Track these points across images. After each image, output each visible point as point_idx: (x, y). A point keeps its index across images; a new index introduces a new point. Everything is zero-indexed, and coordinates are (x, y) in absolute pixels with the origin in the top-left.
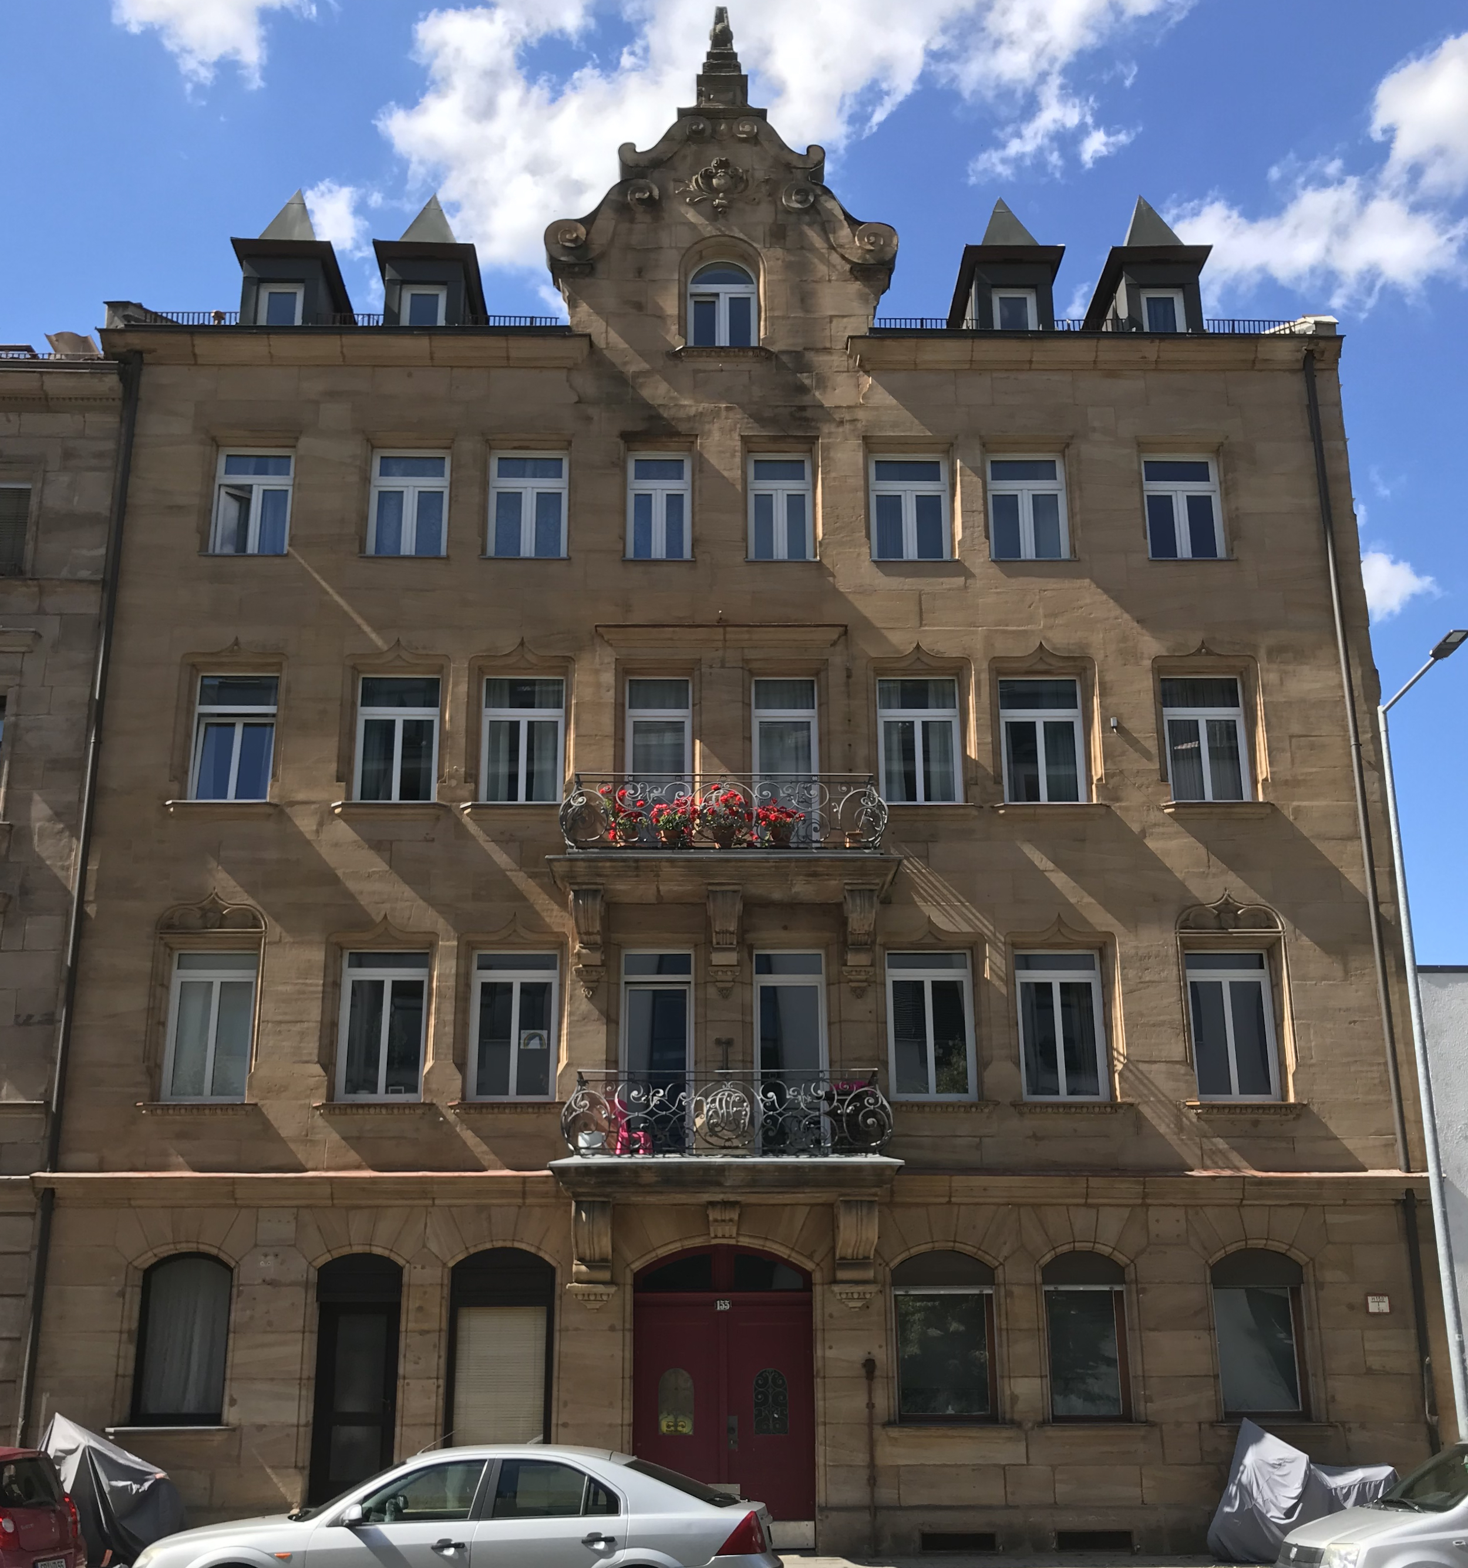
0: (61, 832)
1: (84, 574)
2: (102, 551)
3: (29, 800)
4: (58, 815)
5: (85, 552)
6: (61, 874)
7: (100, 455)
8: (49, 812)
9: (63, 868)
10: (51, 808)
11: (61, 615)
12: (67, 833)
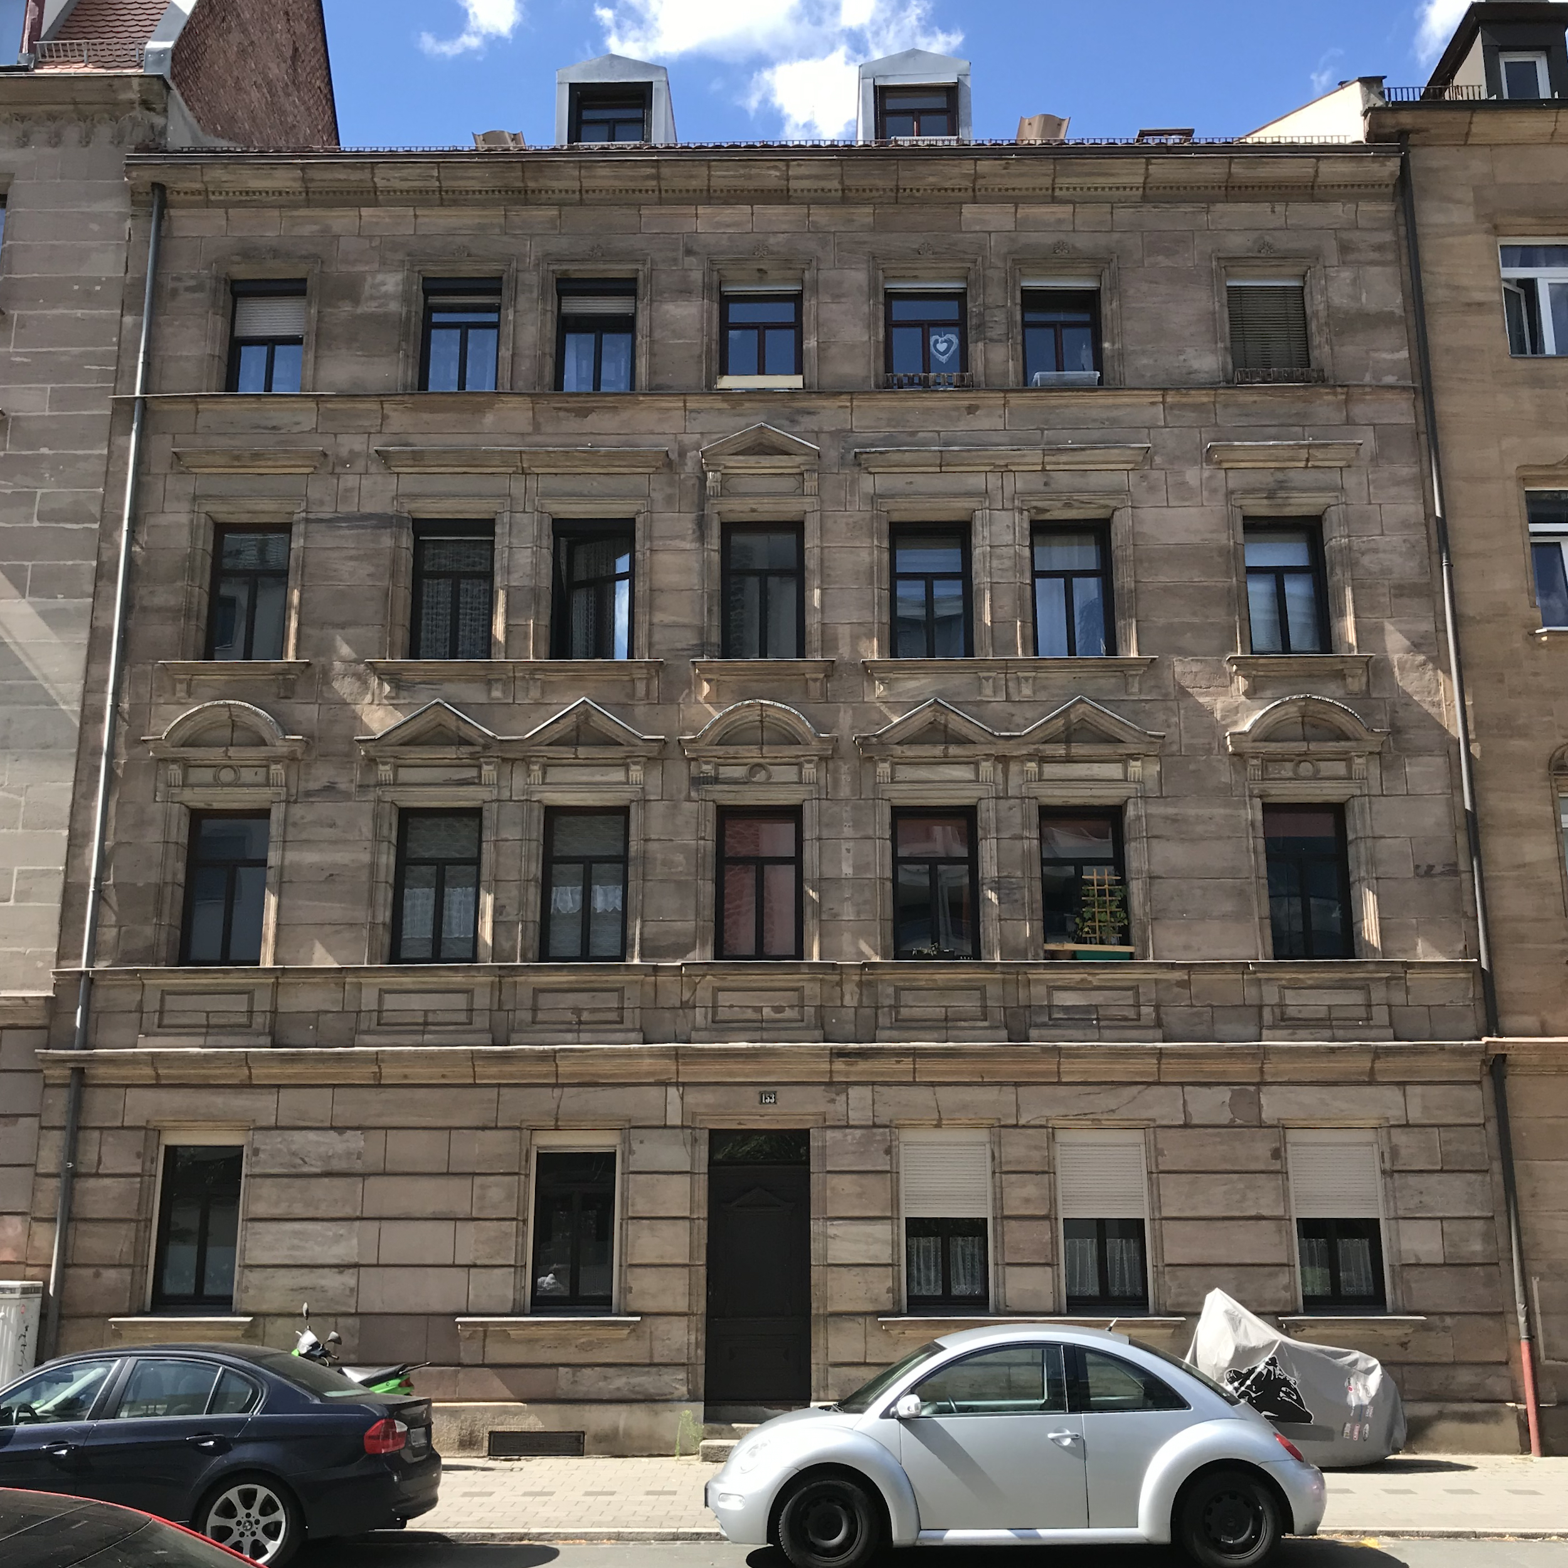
0: (1424, 664)
1: (1390, 379)
2: (1404, 354)
3: (1381, 630)
4: (1416, 647)
5: (1387, 356)
6: (1433, 711)
7: (1380, 248)
8: (1408, 643)
9: (1433, 704)
10: (1408, 639)
11: (1374, 425)
12: (1430, 666)
